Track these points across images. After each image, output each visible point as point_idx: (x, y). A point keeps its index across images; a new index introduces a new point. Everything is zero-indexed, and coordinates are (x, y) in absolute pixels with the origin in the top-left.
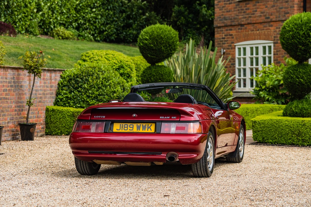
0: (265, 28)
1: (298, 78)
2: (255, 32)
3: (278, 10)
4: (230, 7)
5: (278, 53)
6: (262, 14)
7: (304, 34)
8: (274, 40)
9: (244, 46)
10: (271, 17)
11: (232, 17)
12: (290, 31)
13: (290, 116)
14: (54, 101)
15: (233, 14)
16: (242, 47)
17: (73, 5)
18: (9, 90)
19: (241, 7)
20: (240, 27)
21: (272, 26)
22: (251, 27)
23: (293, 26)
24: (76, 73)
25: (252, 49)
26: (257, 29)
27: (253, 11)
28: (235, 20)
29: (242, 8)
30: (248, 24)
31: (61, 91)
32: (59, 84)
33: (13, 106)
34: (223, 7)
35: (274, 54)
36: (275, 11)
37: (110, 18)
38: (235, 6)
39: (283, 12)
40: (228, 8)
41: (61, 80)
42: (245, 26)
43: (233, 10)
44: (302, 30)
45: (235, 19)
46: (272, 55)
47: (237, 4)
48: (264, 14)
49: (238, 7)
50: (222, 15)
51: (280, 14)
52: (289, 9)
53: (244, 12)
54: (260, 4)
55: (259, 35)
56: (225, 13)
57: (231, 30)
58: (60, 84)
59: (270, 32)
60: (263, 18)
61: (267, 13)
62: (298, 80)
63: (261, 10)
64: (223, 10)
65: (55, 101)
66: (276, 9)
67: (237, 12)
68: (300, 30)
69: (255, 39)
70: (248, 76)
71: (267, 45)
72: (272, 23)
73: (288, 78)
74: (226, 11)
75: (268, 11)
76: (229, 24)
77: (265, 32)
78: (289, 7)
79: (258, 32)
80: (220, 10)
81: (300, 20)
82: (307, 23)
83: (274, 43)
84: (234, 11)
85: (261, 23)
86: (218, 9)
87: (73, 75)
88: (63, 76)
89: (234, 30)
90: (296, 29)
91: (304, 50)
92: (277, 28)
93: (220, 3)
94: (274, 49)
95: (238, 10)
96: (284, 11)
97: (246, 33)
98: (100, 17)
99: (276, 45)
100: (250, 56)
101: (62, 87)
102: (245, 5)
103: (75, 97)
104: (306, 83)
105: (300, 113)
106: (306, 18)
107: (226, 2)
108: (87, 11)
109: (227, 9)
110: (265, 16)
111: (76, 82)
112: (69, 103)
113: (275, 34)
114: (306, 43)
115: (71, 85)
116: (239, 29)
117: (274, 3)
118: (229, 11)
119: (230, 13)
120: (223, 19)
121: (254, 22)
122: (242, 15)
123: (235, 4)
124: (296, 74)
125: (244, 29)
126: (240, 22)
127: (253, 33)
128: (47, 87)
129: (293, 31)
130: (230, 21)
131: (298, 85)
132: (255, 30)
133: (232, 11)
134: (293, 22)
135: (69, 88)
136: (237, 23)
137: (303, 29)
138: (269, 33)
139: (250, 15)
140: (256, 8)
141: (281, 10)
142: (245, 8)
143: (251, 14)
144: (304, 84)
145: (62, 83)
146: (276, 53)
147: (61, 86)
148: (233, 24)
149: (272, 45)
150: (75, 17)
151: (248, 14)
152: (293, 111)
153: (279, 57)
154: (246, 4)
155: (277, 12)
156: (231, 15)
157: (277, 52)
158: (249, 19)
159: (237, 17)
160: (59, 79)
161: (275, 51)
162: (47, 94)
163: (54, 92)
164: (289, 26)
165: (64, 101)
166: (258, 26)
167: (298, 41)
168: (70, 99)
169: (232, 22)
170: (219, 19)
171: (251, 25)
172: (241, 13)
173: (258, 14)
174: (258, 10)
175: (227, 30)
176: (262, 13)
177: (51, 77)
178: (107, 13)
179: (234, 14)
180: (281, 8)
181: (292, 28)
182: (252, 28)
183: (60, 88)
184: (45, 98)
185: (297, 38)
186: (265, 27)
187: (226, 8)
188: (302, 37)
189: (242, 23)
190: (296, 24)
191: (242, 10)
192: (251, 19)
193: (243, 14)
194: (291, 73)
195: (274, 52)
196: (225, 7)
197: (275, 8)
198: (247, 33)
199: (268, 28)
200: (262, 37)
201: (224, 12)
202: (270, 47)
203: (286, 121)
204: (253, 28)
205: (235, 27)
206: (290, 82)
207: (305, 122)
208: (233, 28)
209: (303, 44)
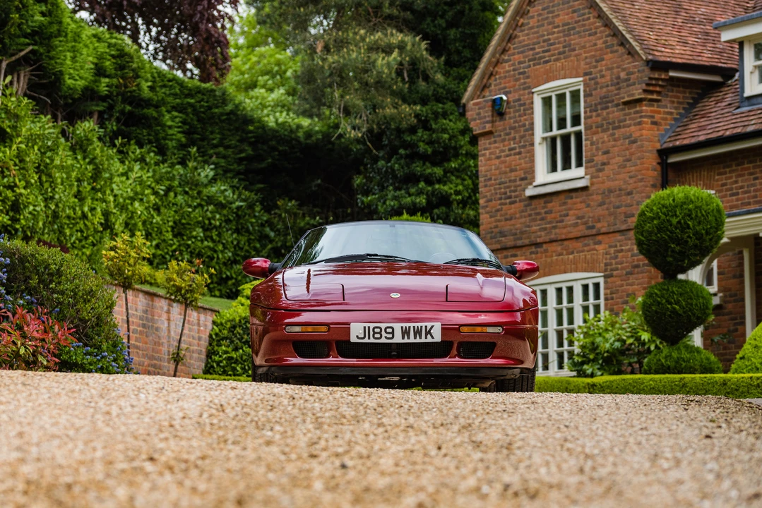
0: (585, 248)
1: (670, 303)
2: (566, 257)
3: (612, 210)
4: (512, 211)
5: (614, 295)
6: (579, 221)
7: (679, 222)
8: (606, 270)
9: (543, 287)
10: (598, 225)
11: (517, 229)
12: (653, 219)
13: (657, 372)
14: (204, 368)
15: (518, 224)
16: (538, 289)
17: (168, 221)
18: (141, 331)
19: (536, 208)
20: (533, 249)
21: (600, 243)
22: (557, 247)
23: (660, 209)
24: (243, 315)
25: (559, 290)
26: (571, 251)
27: (561, 216)
28: (524, 236)
29: (537, 211)
30: (552, 241)
31: (216, 348)
32: (210, 336)
33: (146, 363)
34: (498, 210)
35: (606, 299)
36: (607, 212)
37: (241, 249)
38: (522, 208)
39: (623, 215)
40: (509, 212)
41: (215, 327)
42: (545, 246)
43: (518, 216)
44: (676, 215)
45: (522, 233)
46: (602, 301)
47: (526, 203)
48: (584, 220)
49: (528, 208)
50: (496, 227)
51: (615, 218)
52: (635, 206)
53: (542, 219)
54: (574, 200)
55: (575, 262)
56: (503, 223)
57: (515, 256)
58: (214, 337)
59: (597, 255)
60: (582, 227)
61: (589, 217)
62: (669, 306)
63: (576, 212)
64: (498, 218)
65: (206, 366)
66: (607, 209)
67: (528, 219)
68: (672, 216)
69: (565, 272)
70: (553, 347)
71: (590, 283)
72: (600, 238)
73: (651, 305)
74: (503, 218)
75: (591, 215)
76: (511, 244)
77: (585, 255)
78: (635, 202)
79: (571, 256)
80: (491, 217)
81: (671, 199)
82: (685, 203)
83: (605, 277)
84: (521, 217)
85: (577, 238)
86: (488, 216)
87: (237, 319)
88: (219, 321)
89: (522, 256)
90: (664, 214)
91: (680, 252)
92: (610, 247)
93: (490, 203)
94: (605, 288)
95: (530, 215)
96: (625, 213)
97: (546, 261)
98: (220, 247)
99: (609, 280)
100: (555, 305)
101: (218, 341)
102: (543, 205)
103: (244, 357)
104: (684, 312)
105: (676, 367)
106: (681, 195)
107: (503, 201)
108: (194, 233)
109: (506, 214)
110: (586, 223)
111: (244, 331)
112: (234, 369)
113: (606, 259)
114: (683, 239)
115: (236, 336)
116: (531, 253)
117: (602, 198)
118: (511, 219)
119: (512, 222)
120: (498, 235)
121: (563, 237)
122: (539, 225)
123: (522, 204)
124: (666, 296)
125: (541, 253)
126: (533, 239)
127: (562, 259)
128: (193, 338)
129: (659, 218)
130: (512, 237)
131: (670, 316)
132: (565, 252)
133: (515, 218)
134: (659, 203)
135: (232, 342)
136: (527, 242)
137: (678, 213)
138: (595, 257)
139: (554, 225)
140: (565, 210)
141: (619, 210)
142: (543, 211)
143: (557, 222)
144: (680, 315)
145: (217, 335)
146: (609, 296)
147: (214, 340)
148: (519, 243)
149: (601, 281)
150: (171, 245)
151: (550, 223)
152: (662, 365)
153: (617, 304)
154: (545, 203)
155: (610, 215)
156: (514, 225)
157: (612, 293)
158: (553, 231)
159: (527, 229)
160: (210, 325)
161: (608, 291)
162: (193, 352)
163: (204, 350)
164: (652, 210)
165: (223, 367)
166: (570, 244)
167: (669, 236)
168: (236, 362)
169: (515, 240)
170: (489, 236)
171: (557, 243)
172: (535, 220)
173: (571, 220)
174: (571, 212)
175: (506, 257)
176: (579, 218)
177: (199, 320)
178: (235, 239)
179: (521, 223)
180: (618, 207)
181: (658, 213)
182: (559, 249)
183: (215, 343)
184: (190, 359)
185: (668, 230)
186: (586, 245)
187: (503, 212)
188: (676, 228)
189: (539, 240)
190: (664, 206)
191: (538, 214)
192: (557, 231)
193: (539, 222)
194: (656, 294)
195: (605, 294)
196: (501, 210)
197: (606, 206)
198: (549, 260)
199: (592, 247)
200: (579, 266)
201: (499, 221)
202: (597, 286)
203: (651, 380)
204: (562, 249)
205: (524, 249)
206: (656, 312)
207: (686, 380)
208: (519, 253)
209: (679, 242)
